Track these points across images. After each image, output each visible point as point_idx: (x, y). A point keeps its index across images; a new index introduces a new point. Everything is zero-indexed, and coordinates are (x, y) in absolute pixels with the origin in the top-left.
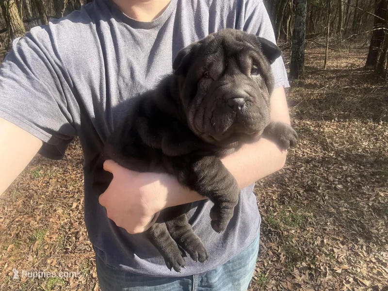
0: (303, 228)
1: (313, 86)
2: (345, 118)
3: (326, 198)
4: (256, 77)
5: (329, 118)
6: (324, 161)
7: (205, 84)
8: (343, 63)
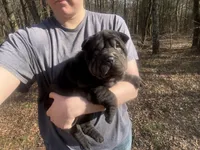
0: (162, 131)
1: (165, 58)
2: (183, 73)
3: (174, 115)
4: (119, 49)
5: (174, 73)
6: (173, 96)
7: (97, 53)
8: (180, 46)
